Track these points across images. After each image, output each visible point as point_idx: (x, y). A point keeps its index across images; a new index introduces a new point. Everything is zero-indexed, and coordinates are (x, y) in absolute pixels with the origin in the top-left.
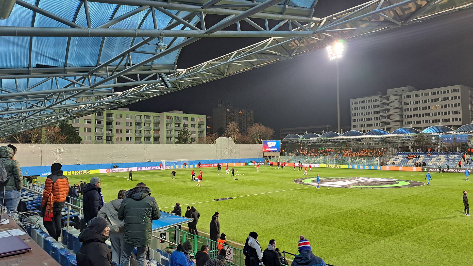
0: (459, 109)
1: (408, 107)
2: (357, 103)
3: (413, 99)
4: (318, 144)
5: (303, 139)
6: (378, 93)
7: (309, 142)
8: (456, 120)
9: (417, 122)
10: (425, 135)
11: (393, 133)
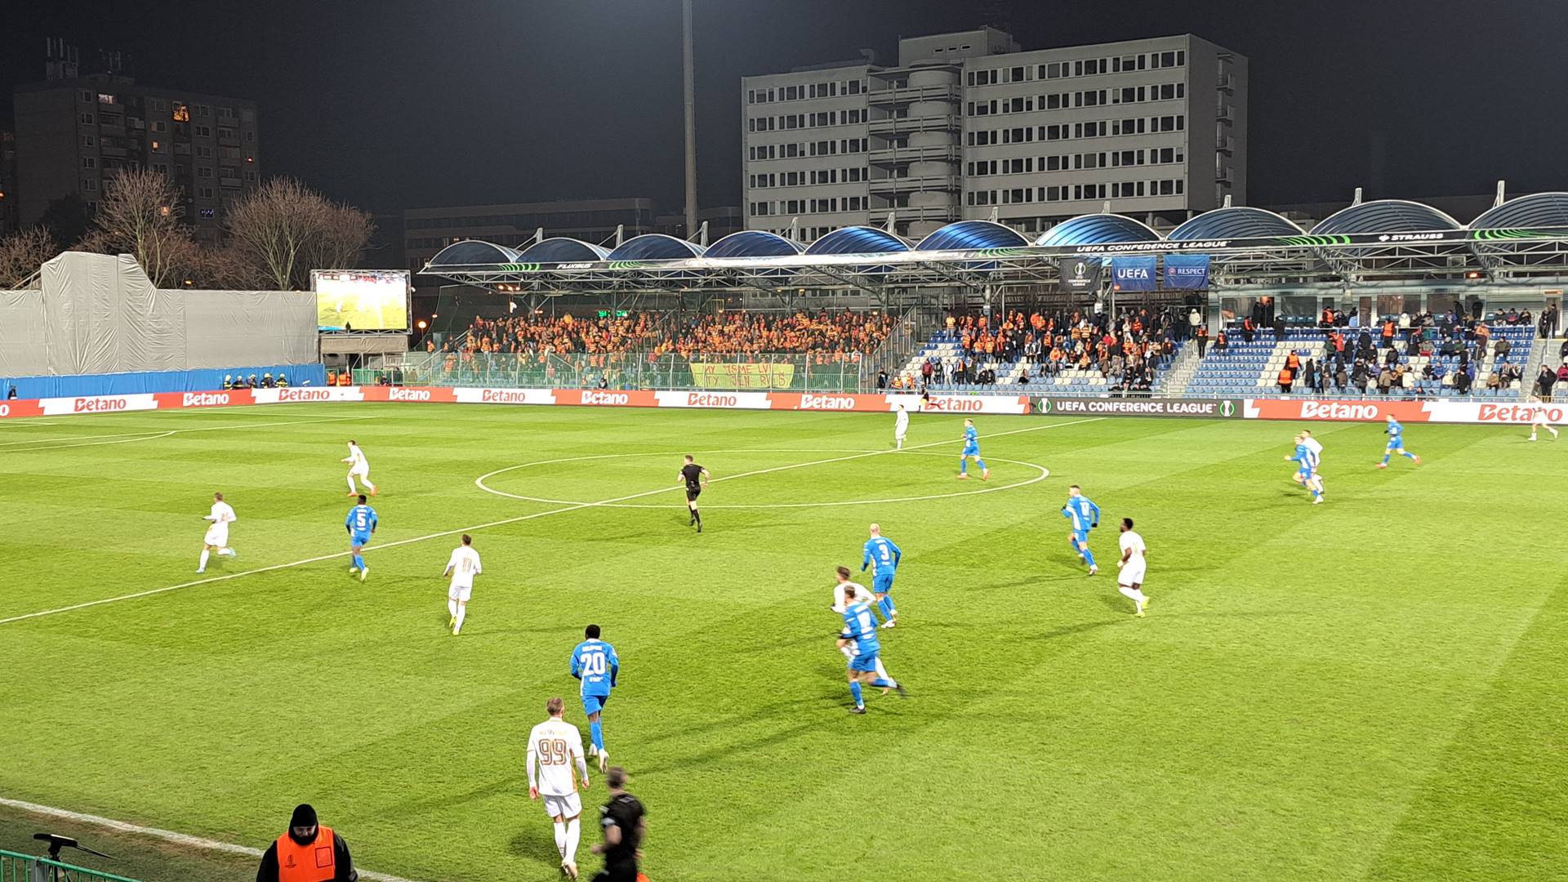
0: (1178, 140)
1: (985, 123)
2: (771, 99)
3: (1001, 92)
4: (594, 292)
5: (523, 271)
6: (864, 52)
7: (553, 285)
8: (1166, 187)
9: (1017, 195)
10: (1047, 256)
11: (921, 248)
